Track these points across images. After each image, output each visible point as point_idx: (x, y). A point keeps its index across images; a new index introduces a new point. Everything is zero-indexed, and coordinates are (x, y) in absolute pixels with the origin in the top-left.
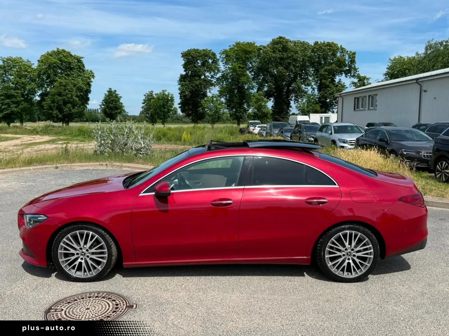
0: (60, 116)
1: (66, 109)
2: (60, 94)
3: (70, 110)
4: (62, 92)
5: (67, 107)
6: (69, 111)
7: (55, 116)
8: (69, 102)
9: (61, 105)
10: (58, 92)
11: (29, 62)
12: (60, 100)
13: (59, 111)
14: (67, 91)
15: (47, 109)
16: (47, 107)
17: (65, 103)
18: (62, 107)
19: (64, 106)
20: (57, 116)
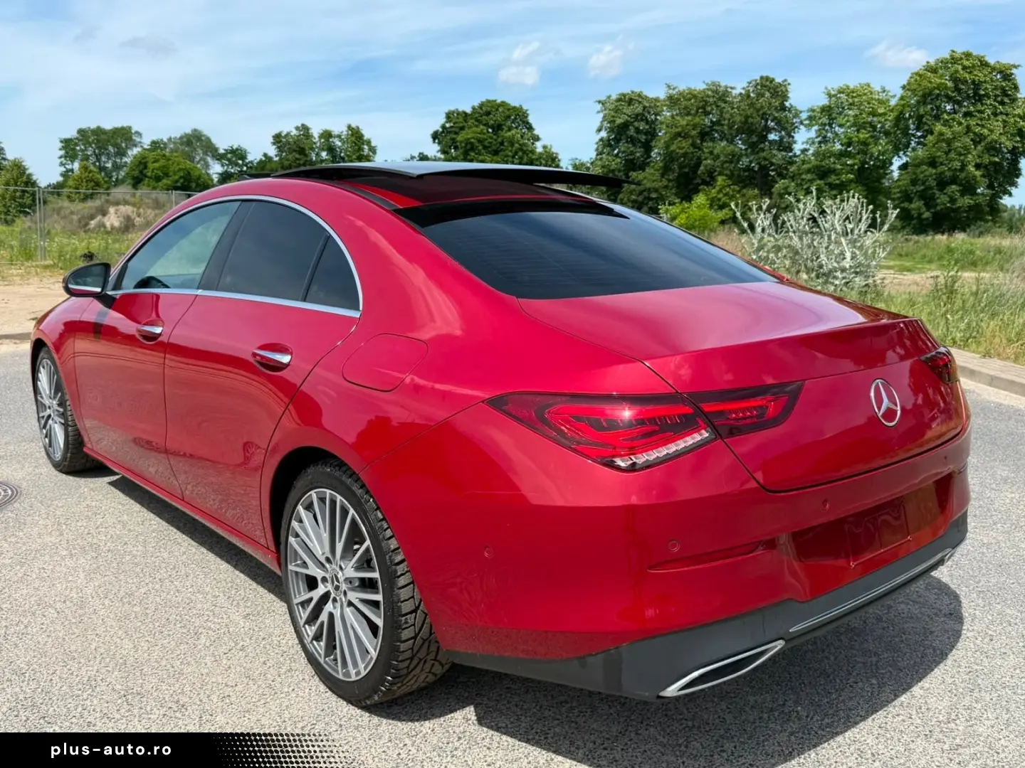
0: (927, 215)
1: (942, 199)
2: (933, 163)
3: (953, 200)
4: (939, 157)
5: (945, 194)
6: (949, 202)
7: (916, 215)
8: (954, 180)
9: (931, 188)
10: (929, 158)
11: (884, 91)
12: (931, 176)
13: (926, 204)
14: (952, 155)
15: (899, 198)
16: (899, 195)
17: (942, 184)
18: (934, 194)
19: (938, 190)
20: (920, 214)
